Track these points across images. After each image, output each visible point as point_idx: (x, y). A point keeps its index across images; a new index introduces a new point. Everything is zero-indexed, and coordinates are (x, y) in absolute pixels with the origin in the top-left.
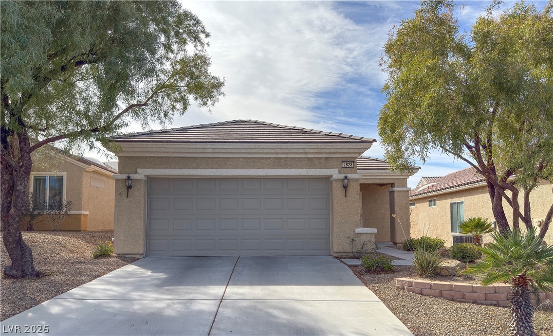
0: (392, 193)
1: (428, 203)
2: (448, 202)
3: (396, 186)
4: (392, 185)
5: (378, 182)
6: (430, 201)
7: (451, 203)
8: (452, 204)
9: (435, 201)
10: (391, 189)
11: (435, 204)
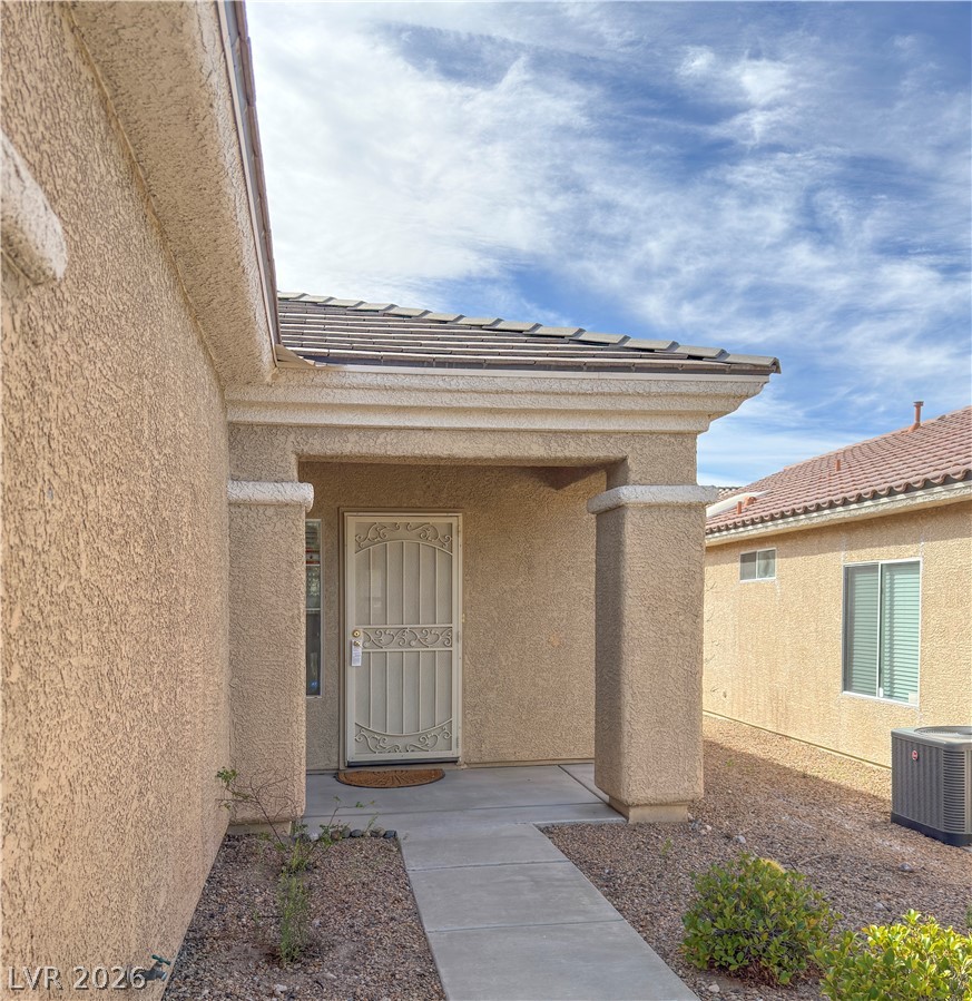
0: (610, 518)
1: (738, 565)
2: (832, 563)
3: (632, 476)
4: (613, 471)
5: (536, 450)
6: (745, 559)
7: (847, 570)
8: (850, 573)
9: (768, 556)
10: (605, 499)
11: (766, 571)
